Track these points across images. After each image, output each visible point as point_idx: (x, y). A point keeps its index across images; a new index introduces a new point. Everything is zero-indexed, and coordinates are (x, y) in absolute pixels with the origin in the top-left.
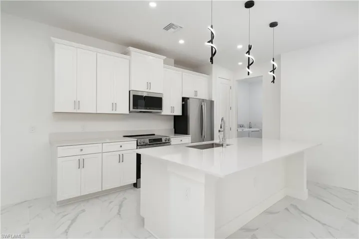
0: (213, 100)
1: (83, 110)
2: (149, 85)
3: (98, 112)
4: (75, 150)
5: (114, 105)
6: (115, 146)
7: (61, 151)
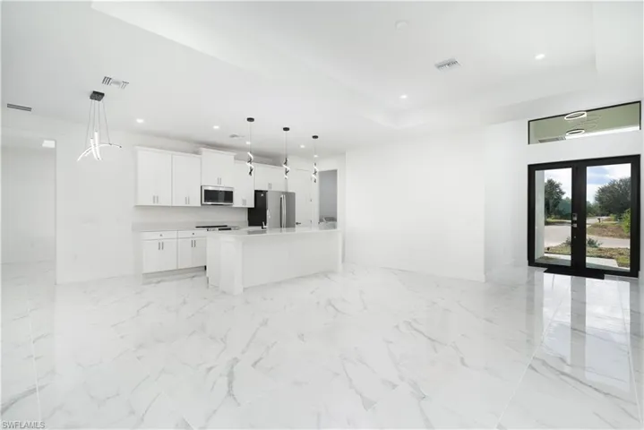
0: (290, 191)
1: (162, 203)
2: (219, 180)
3: (174, 205)
4: (156, 235)
5: (187, 200)
6: (189, 233)
7: (147, 235)
